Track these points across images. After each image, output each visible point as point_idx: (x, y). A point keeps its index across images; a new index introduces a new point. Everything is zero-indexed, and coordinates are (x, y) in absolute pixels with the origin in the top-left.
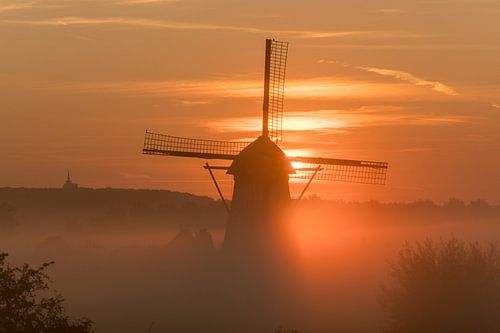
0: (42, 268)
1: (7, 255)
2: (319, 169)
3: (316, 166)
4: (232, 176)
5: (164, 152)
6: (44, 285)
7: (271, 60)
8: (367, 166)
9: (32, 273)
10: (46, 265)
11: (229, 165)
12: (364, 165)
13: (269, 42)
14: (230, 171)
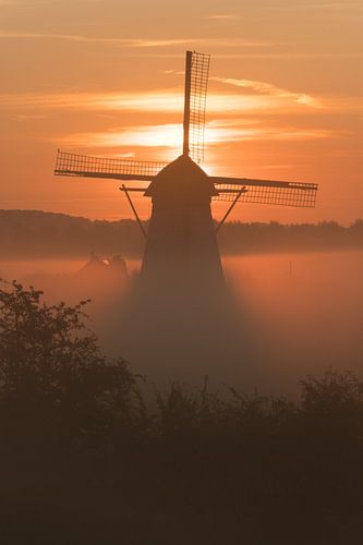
0: (79, 307)
1: (42, 293)
2: (243, 191)
3: (240, 187)
4: (150, 199)
5: (77, 173)
6: (79, 324)
7: (192, 74)
8: (296, 187)
9: (70, 311)
10: (83, 303)
11: (146, 187)
12: (292, 187)
13: (189, 54)
14: (148, 192)
